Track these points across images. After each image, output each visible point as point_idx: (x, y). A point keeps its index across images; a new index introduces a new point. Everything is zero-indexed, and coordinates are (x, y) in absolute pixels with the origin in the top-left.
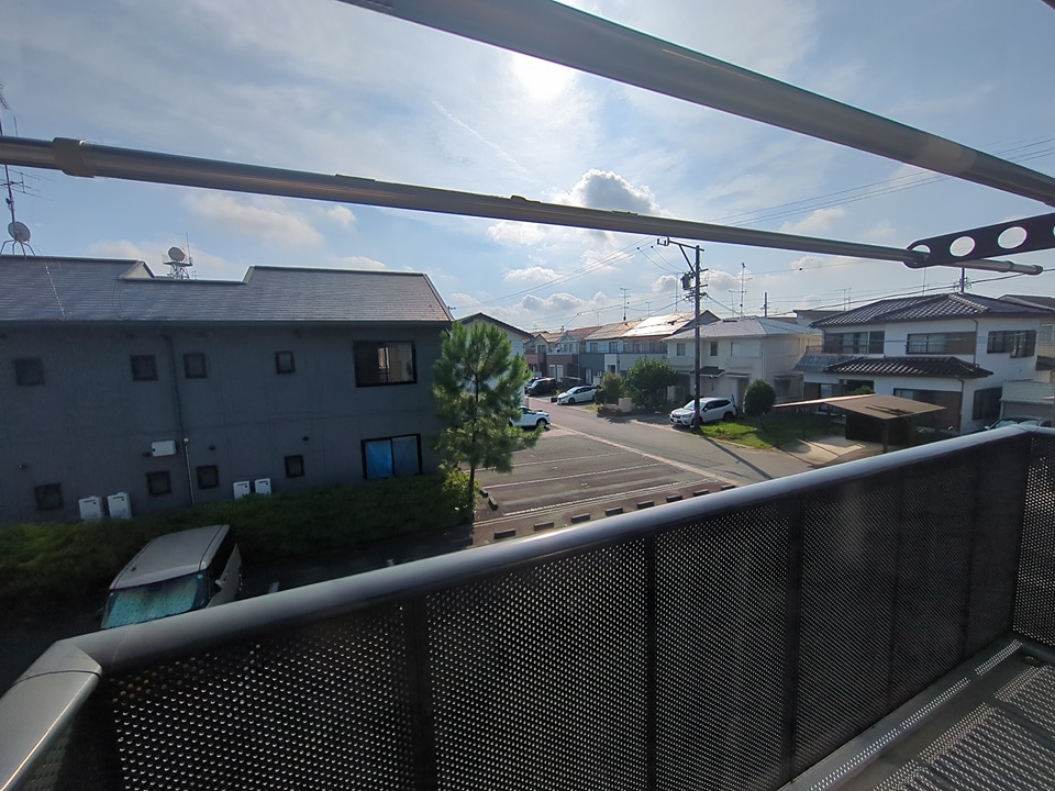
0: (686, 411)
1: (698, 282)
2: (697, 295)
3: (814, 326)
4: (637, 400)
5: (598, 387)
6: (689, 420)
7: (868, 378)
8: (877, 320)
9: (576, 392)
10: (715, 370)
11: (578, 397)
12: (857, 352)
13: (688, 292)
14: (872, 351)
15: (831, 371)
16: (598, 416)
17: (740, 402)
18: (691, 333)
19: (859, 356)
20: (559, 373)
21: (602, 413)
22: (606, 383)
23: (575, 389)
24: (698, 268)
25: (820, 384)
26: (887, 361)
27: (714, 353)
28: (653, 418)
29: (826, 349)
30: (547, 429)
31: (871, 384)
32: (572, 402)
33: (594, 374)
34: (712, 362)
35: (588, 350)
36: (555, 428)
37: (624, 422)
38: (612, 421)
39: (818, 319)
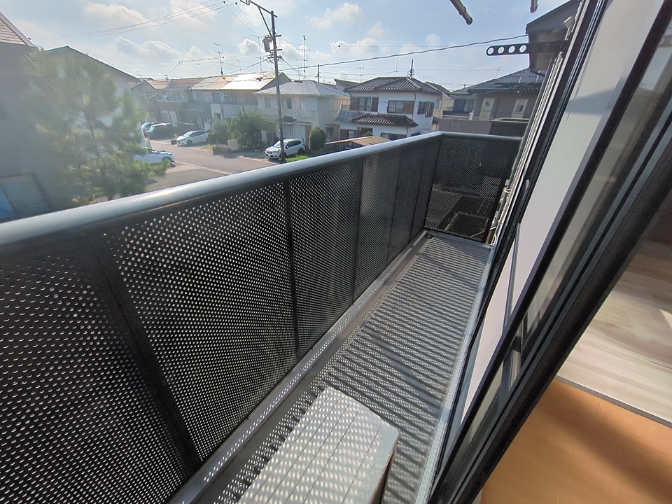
0: (275, 149)
1: (275, 47)
2: (275, 57)
3: (346, 91)
4: (241, 142)
5: (209, 131)
6: (278, 155)
7: (370, 127)
8: (376, 90)
9: (192, 135)
10: (290, 119)
11: (195, 140)
12: (366, 110)
13: (268, 54)
14: (373, 110)
15: (354, 121)
16: (214, 154)
17: (307, 142)
18: (273, 90)
19: (367, 112)
20: (173, 118)
21: (217, 152)
22: (216, 128)
23: (190, 133)
24: (274, 33)
25: (348, 131)
26: (379, 116)
27: (290, 107)
28: (254, 154)
29: (352, 107)
30: (173, 166)
31: (371, 130)
32: (189, 143)
33: (204, 120)
34: (288, 113)
35: (195, 98)
36: (179, 164)
37: (234, 158)
38: (225, 157)
39: (348, 87)
